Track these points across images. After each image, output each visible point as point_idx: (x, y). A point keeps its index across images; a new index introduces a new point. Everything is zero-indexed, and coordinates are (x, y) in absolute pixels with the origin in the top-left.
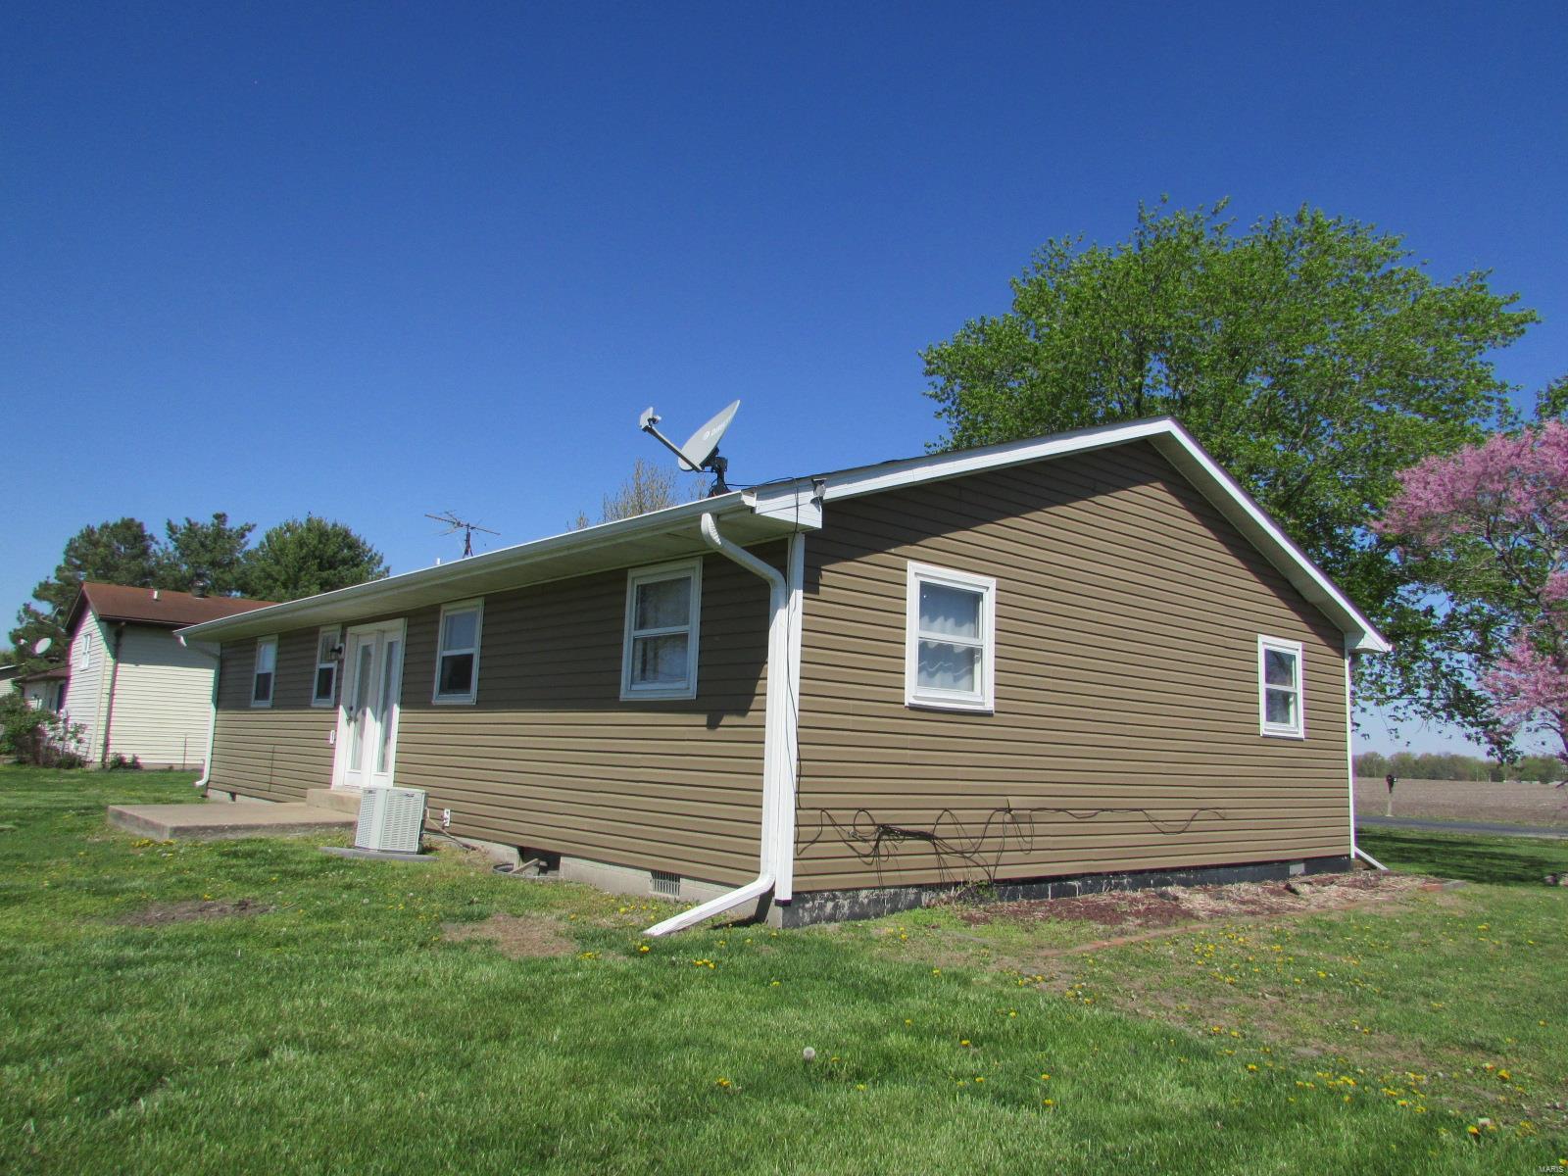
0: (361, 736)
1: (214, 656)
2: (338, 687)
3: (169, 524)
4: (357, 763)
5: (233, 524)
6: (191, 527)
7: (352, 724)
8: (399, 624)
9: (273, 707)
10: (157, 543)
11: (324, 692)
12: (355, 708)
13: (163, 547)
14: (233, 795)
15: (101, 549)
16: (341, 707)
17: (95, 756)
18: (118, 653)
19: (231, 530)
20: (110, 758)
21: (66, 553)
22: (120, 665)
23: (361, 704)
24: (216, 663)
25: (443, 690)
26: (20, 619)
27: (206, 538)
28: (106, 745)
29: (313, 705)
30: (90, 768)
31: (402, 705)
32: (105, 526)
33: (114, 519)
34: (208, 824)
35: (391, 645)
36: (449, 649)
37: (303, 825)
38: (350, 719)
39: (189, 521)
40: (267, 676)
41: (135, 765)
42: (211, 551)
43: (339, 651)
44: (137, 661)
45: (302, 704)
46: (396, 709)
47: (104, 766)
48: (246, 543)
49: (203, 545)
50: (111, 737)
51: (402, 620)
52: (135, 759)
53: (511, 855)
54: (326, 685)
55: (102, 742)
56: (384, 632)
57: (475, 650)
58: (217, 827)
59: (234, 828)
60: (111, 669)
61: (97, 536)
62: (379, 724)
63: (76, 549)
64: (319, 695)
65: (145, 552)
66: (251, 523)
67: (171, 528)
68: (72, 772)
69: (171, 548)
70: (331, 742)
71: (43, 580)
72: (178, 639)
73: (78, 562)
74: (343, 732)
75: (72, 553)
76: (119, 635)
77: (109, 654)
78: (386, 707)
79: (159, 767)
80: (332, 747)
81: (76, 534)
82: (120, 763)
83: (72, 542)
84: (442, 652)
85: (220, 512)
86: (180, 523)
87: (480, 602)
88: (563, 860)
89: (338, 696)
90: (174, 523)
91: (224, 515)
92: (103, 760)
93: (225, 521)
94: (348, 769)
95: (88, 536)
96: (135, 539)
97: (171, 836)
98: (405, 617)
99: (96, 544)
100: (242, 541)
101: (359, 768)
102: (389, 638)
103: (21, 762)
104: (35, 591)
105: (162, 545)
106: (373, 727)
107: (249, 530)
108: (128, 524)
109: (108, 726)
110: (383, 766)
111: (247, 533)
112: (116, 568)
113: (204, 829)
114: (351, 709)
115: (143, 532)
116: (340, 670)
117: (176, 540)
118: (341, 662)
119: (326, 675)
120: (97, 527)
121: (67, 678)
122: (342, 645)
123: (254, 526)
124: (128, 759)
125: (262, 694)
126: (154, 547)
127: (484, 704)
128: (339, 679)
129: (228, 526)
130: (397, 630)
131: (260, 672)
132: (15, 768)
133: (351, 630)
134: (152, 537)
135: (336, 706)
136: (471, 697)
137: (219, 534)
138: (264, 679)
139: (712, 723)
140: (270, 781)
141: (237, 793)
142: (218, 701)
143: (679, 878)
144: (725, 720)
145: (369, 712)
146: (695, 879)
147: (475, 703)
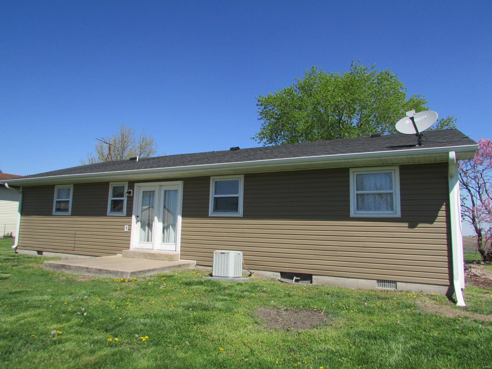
2: (129, 208)
7: (139, 223)
8: (180, 183)
9: (72, 215)
11: (117, 210)
14: (40, 252)
16: (133, 216)
24: (20, 196)
25: (216, 210)
29: (108, 215)
31: (183, 216)
35: (165, 191)
36: (219, 194)
38: (137, 221)
40: (66, 202)
43: (129, 193)
45: (99, 215)
46: (180, 219)
51: (181, 181)
53: (277, 275)
54: (119, 207)
56: (161, 186)
57: (240, 195)
62: (161, 223)
64: (113, 211)
70: (126, 230)
74: (135, 226)
80: (128, 233)
84: (214, 196)
87: (241, 176)
88: (313, 277)
89: (129, 212)
94: (138, 242)
97: (130, 276)
102: (166, 188)
106: (158, 224)
114: (138, 217)
116: (130, 201)
118: (131, 197)
119: (118, 202)
125: (62, 209)
128: (130, 204)
130: (176, 186)
131: (60, 200)
133: (138, 184)
135: (129, 216)
136: (238, 214)
138: (63, 203)
139: (412, 225)
140: (74, 246)
141: (43, 251)
142: (21, 211)
143: (395, 282)
144: (420, 225)
145: (156, 218)
146: (406, 282)
147: (242, 216)
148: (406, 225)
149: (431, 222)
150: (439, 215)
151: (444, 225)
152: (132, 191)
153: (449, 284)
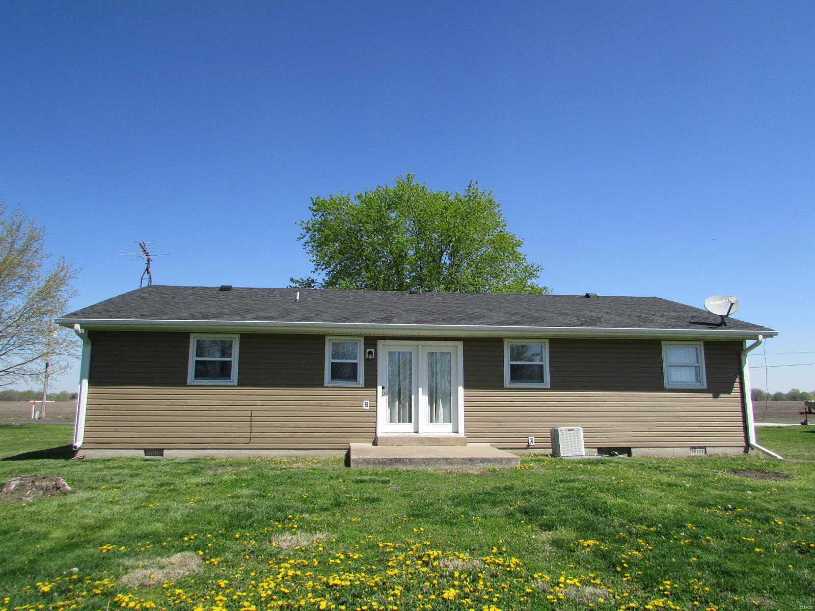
2: (368, 375)
7: (386, 396)
8: (460, 344)
9: (242, 385)
12: (386, 388)
14: (157, 451)
16: (379, 387)
36: (514, 361)
38: (383, 394)
40: (223, 362)
43: (370, 353)
57: (545, 363)
64: (334, 379)
70: (366, 407)
74: (380, 401)
80: (370, 411)
84: (510, 362)
87: (545, 341)
88: (632, 450)
98: (461, 341)
102: (430, 350)
106: (422, 398)
114: (383, 388)
116: (370, 365)
118: (371, 360)
128: (368, 370)
133: (383, 342)
136: (545, 384)
139: (715, 396)
141: (165, 449)
142: (90, 377)
143: (705, 448)
144: (721, 395)
145: (420, 390)
146: (714, 447)
148: (711, 395)
149: (729, 392)
150: (734, 386)
151: (739, 394)
152: (373, 351)
153: (745, 445)
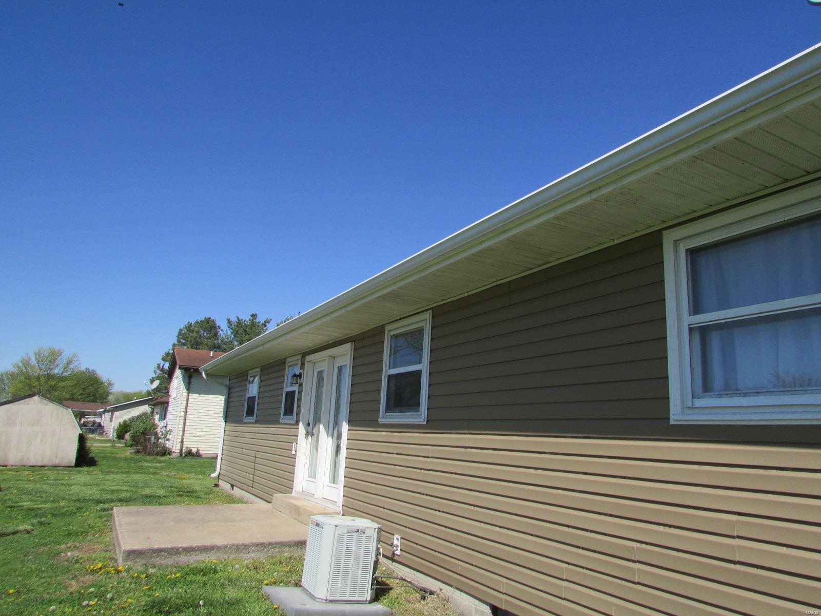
0: (317, 450)
1: (225, 385)
2: (299, 407)
3: (228, 320)
4: (313, 474)
5: (260, 319)
6: (239, 323)
7: (309, 437)
8: (348, 348)
9: (256, 422)
10: (222, 330)
11: (289, 411)
12: (311, 425)
13: (225, 332)
14: (232, 486)
15: (194, 334)
16: (301, 423)
17: (176, 449)
18: (189, 388)
19: (259, 322)
20: (184, 450)
21: (178, 337)
22: (190, 394)
23: (317, 420)
24: (226, 391)
25: (388, 409)
26: (155, 372)
27: (246, 327)
28: (182, 442)
29: (281, 421)
30: (174, 455)
31: (350, 422)
32: (197, 322)
33: (201, 318)
34: (163, 546)
35: (340, 368)
36: (394, 367)
37: (258, 545)
38: (307, 434)
39: (238, 319)
40: (254, 398)
41: (198, 455)
42: (249, 334)
43: (300, 376)
44: (200, 393)
45: (275, 421)
46: (345, 427)
47: (181, 455)
48: (267, 329)
49: (245, 331)
50: (185, 437)
51: (350, 344)
52: (198, 451)
54: (291, 405)
55: (180, 440)
56: (334, 357)
57: (424, 367)
58: (172, 549)
59: (189, 550)
60: (186, 397)
61: (193, 327)
62: (330, 439)
63: (182, 335)
64: (285, 414)
65: (216, 335)
66: (269, 319)
67: (229, 322)
68: (162, 458)
69: (229, 333)
70: (293, 452)
71: (167, 352)
72: (202, 373)
73: (184, 341)
74: (303, 445)
75: (181, 337)
76: (190, 377)
77: (185, 388)
78: (337, 424)
79: (211, 456)
80: (294, 457)
81: (182, 326)
82: (189, 453)
83: (180, 330)
84: (388, 371)
85: (254, 313)
86: (234, 320)
87: (428, 316)
89: (298, 414)
90: (231, 320)
91: (256, 315)
92: (181, 451)
93: (256, 318)
94: (306, 477)
95: (189, 328)
96: (211, 329)
98: (352, 341)
99: (193, 331)
100: (265, 329)
101: (314, 477)
102: (339, 362)
103: (138, 452)
104: (163, 357)
105: (225, 331)
106: (326, 442)
107: (269, 322)
108: (208, 321)
109: (184, 428)
110: (334, 480)
111: (267, 324)
112: (201, 344)
113: (159, 552)
114: (309, 425)
115: (215, 324)
116: (300, 392)
117: (232, 329)
118: (301, 385)
119: (291, 395)
120: (193, 322)
121: (168, 403)
122: (302, 371)
123: (271, 320)
124: (194, 451)
125: (250, 412)
126: (221, 332)
127: (434, 423)
128: (299, 400)
129: (257, 320)
130: (345, 355)
131: (249, 396)
132: (134, 456)
133: (308, 358)
134: (219, 327)
135: (297, 423)
136: (421, 416)
137: (253, 324)
138: (252, 400)
140: (252, 480)
141: (234, 485)
142: (226, 417)
145: (322, 428)
147: (425, 423)
